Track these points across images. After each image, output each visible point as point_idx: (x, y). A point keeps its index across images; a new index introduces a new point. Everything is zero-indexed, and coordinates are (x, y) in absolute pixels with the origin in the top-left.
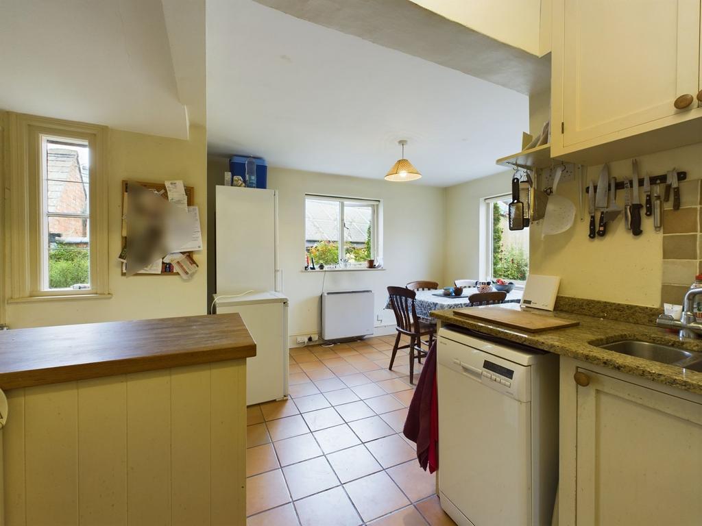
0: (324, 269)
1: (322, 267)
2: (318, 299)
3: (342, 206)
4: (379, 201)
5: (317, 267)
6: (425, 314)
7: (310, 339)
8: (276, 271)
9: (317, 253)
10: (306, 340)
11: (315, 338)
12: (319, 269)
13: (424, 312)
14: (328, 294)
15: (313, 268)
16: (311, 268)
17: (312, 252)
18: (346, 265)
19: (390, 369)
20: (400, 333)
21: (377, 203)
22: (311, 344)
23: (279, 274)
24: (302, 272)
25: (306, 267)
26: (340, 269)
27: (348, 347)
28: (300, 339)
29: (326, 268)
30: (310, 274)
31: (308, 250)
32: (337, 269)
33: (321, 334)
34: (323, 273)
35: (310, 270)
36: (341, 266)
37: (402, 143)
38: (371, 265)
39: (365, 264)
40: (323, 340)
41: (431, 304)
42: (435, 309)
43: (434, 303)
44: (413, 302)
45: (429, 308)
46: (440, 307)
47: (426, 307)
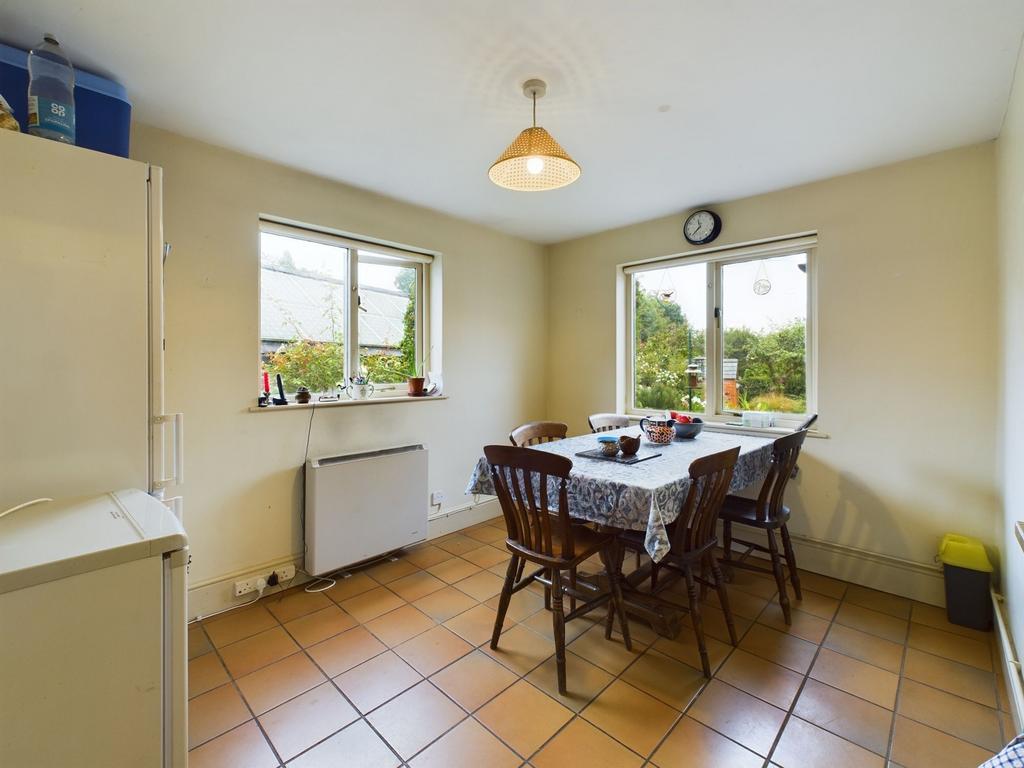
0: (311, 403)
1: (303, 397)
2: (294, 475)
3: (354, 260)
4: (432, 256)
5: (291, 398)
6: (585, 510)
7: (273, 580)
8: (153, 420)
9: (289, 365)
10: (261, 583)
11: (287, 572)
12: (296, 404)
13: (584, 504)
14: (322, 462)
15: (282, 402)
16: (276, 402)
17: (276, 363)
18: (363, 392)
19: (494, 645)
20: (516, 554)
21: (429, 260)
22: (276, 589)
23: (164, 431)
24: (250, 411)
25: (261, 400)
26: (351, 400)
27: (371, 584)
28: (243, 586)
29: (315, 398)
30: (273, 417)
31: (267, 359)
32: (340, 401)
33: (302, 559)
34: (308, 413)
35: (273, 406)
36: (352, 394)
37: (534, 88)
38: (418, 389)
39: (404, 389)
40: (308, 576)
41: (606, 487)
42: (617, 500)
43: (613, 485)
44: (563, 484)
45: (599, 495)
46: (633, 495)
47: (589, 494)
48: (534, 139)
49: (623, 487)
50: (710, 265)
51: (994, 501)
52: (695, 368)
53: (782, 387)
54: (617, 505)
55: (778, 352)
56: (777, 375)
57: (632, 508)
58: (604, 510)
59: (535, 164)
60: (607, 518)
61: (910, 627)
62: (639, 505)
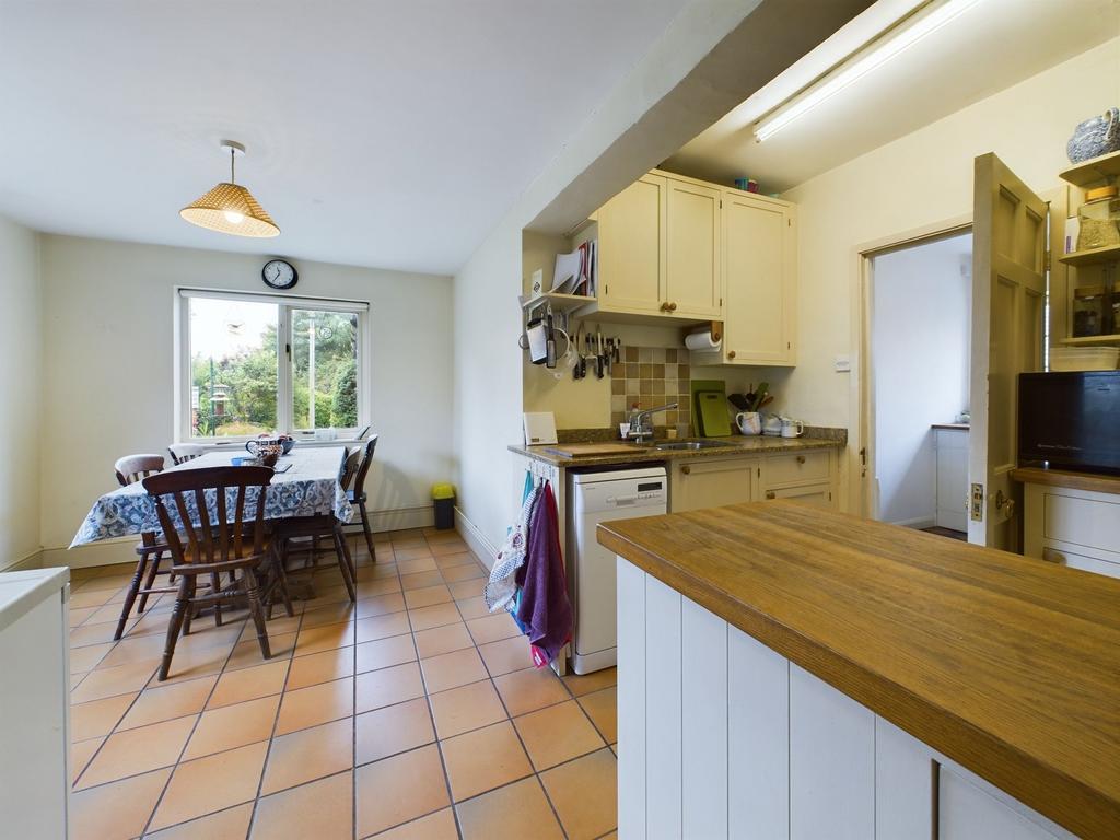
19: (164, 676)
41: (294, 486)
42: (305, 494)
43: (301, 484)
44: (263, 490)
45: (285, 495)
46: (320, 487)
47: (275, 496)
48: (234, 192)
49: (310, 483)
50: (281, 306)
51: (454, 463)
52: (223, 396)
53: (247, 415)
54: (304, 498)
55: (245, 380)
56: (241, 403)
57: (318, 496)
58: (291, 505)
59: (233, 217)
60: (294, 510)
61: (426, 539)
62: (324, 492)
